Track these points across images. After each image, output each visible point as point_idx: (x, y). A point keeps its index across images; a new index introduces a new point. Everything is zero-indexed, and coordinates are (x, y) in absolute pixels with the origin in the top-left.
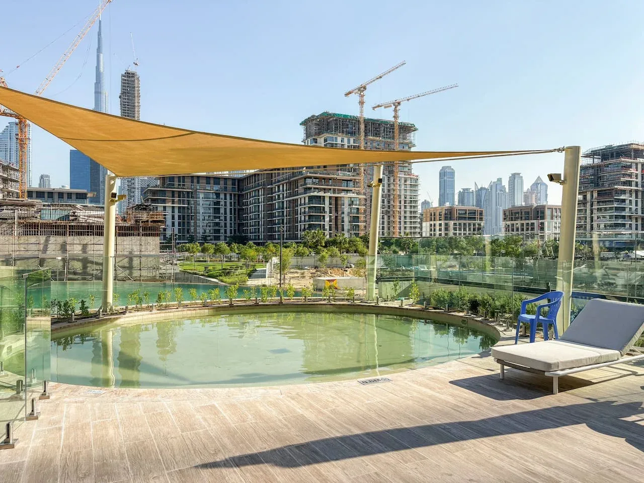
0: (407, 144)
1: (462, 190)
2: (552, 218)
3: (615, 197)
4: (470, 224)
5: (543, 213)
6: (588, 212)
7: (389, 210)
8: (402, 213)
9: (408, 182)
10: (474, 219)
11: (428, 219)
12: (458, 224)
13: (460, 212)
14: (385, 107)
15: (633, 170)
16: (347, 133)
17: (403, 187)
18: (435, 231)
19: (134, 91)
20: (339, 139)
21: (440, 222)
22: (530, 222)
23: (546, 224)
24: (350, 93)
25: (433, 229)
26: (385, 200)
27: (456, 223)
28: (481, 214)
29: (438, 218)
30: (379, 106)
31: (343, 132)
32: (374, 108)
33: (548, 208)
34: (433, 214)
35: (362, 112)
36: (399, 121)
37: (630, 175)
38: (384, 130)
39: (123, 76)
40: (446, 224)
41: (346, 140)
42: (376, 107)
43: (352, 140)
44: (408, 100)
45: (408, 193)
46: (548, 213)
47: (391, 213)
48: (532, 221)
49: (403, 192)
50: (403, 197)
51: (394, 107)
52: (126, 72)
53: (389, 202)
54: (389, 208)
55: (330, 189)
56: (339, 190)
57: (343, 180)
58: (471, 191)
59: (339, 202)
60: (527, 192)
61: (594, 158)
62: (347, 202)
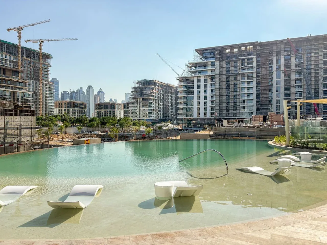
0: (47, 65)
2: (118, 109)
3: (149, 102)
4: (80, 111)
5: (115, 106)
7: (36, 101)
8: (44, 103)
9: (48, 86)
10: (82, 108)
11: (58, 107)
12: (74, 110)
13: (75, 104)
14: (33, 42)
15: (154, 91)
16: (9, 53)
17: (44, 88)
20: (4, 57)
21: (65, 109)
22: (109, 110)
23: (116, 111)
24: (11, 29)
25: (60, 112)
26: (34, 95)
27: (73, 110)
28: (85, 105)
29: (63, 107)
30: (29, 41)
31: (6, 52)
32: (26, 41)
33: (117, 104)
34: (60, 104)
35: (19, 42)
36: (43, 51)
37: (153, 93)
38: (33, 55)
40: (68, 110)
41: (8, 57)
42: (27, 41)
43: (12, 58)
44: (48, 41)
45: (48, 92)
46: (116, 106)
47: (38, 102)
48: (110, 110)
49: (44, 91)
50: (44, 94)
51: (39, 43)
53: (36, 96)
54: (36, 100)
55: (9, 87)
56: (15, 87)
57: (17, 82)
58: (68, 92)
59: (16, 95)
60: (95, 95)
61: (139, 84)
62: (21, 95)
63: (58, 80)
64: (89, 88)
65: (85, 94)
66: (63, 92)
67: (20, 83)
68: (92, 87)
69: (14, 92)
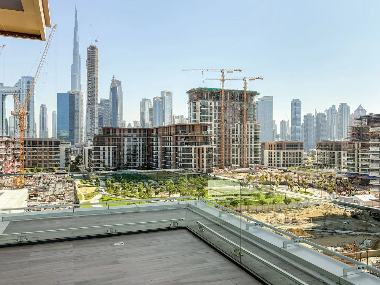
0: (253, 104)
1: (306, 115)
4: (293, 153)
7: (240, 145)
8: (249, 146)
9: (253, 128)
10: (297, 149)
11: (268, 148)
13: (287, 145)
16: (214, 99)
17: (250, 131)
18: (271, 156)
19: (95, 58)
20: (209, 103)
21: (275, 151)
26: (238, 139)
27: (285, 152)
28: (301, 145)
29: (273, 148)
31: (211, 98)
34: (270, 146)
35: (223, 86)
36: (247, 90)
38: (237, 96)
39: (88, 48)
40: (278, 153)
41: (213, 103)
43: (217, 103)
45: (253, 134)
47: (242, 146)
49: (249, 134)
50: (249, 137)
52: (90, 46)
53: (240, 140)
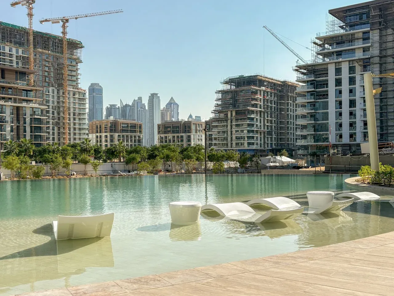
0: (75, 59)
2: (196, 132)
3: (248, 116)
4: (131, 137)
5: (190, 127)
6: (229, 127)
8: (72, 125)
9: (77, 96)
10: (135, 131)
11: (95, 131)
12: (121, 136)
13: (123, 125)
14: (53, 23)
15: (258, 96)
16: (16, 43)
17: (72, 100)
18: (101, 142)
20: (7, 50)
21: (106, 134)
22: (180, 135)
23: (192, 137)
24: (16, 3)
25: (99, 141)
26: (55, 111)
27: (120, 136)
28: (140, 127)
29: (104, 131)
30: (46, 21)
31: (11, 42)
32: (41, 22)
33: (193, 124)
34: (99, 127)
35: (30, 24)
36: (68, 37)
37: (256, 100)
38: (53, 45)
40: (111, 136)
41: (14, 50)
42: (43, 21)
43: (20, 51)
44: (76, 18)
45: (77, 106)
46: (193, 127)
47: (61, 124)
48: (182, 134)
49: (72, 105)
50: (72, 110)
51: (61, 23)
53: (59, 114)
54: (59, 120)
55: (10, 99)
56: (20, 99)
57: (23, 90)
58: (117, 107)
59: (21, 112)
60: (163, 110)
61: (231, 85)
62: (28, 112)
63: (100, 86)
64: (153, 97)
65: (147, 108)
66: (109, 106)
67: (28, 92)
68: (158, 95)
69: (18, 108)
